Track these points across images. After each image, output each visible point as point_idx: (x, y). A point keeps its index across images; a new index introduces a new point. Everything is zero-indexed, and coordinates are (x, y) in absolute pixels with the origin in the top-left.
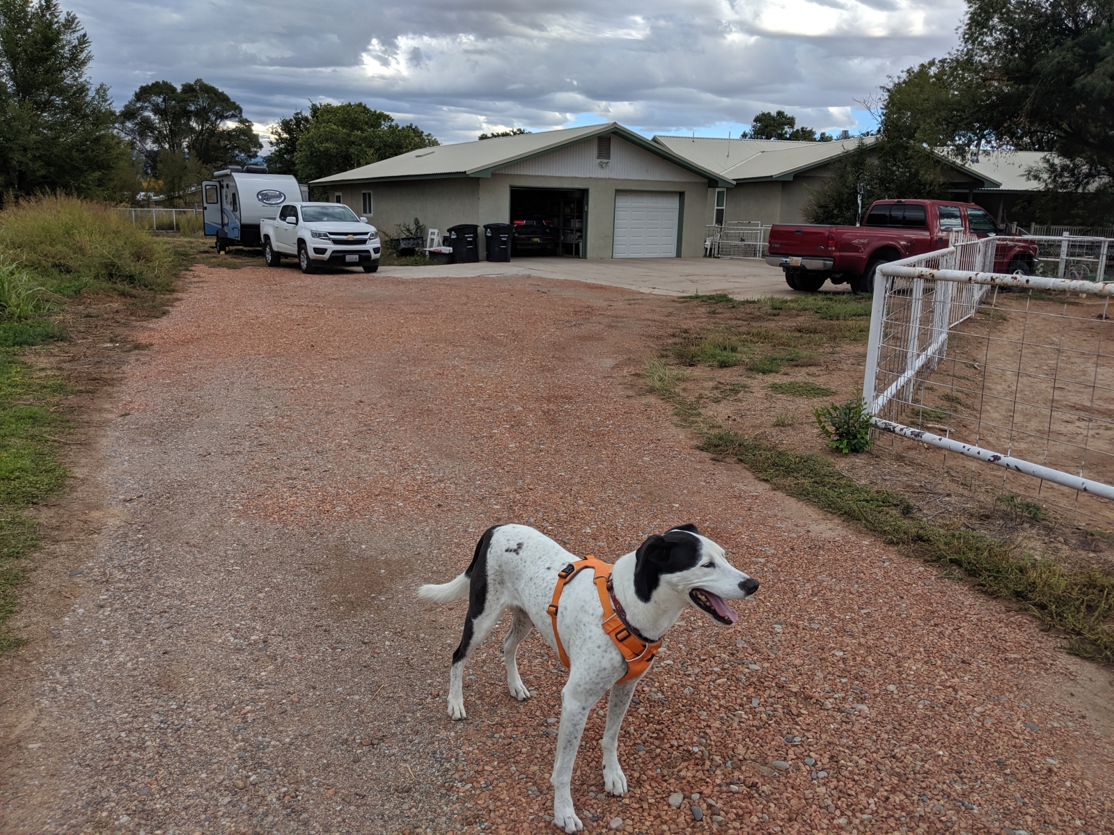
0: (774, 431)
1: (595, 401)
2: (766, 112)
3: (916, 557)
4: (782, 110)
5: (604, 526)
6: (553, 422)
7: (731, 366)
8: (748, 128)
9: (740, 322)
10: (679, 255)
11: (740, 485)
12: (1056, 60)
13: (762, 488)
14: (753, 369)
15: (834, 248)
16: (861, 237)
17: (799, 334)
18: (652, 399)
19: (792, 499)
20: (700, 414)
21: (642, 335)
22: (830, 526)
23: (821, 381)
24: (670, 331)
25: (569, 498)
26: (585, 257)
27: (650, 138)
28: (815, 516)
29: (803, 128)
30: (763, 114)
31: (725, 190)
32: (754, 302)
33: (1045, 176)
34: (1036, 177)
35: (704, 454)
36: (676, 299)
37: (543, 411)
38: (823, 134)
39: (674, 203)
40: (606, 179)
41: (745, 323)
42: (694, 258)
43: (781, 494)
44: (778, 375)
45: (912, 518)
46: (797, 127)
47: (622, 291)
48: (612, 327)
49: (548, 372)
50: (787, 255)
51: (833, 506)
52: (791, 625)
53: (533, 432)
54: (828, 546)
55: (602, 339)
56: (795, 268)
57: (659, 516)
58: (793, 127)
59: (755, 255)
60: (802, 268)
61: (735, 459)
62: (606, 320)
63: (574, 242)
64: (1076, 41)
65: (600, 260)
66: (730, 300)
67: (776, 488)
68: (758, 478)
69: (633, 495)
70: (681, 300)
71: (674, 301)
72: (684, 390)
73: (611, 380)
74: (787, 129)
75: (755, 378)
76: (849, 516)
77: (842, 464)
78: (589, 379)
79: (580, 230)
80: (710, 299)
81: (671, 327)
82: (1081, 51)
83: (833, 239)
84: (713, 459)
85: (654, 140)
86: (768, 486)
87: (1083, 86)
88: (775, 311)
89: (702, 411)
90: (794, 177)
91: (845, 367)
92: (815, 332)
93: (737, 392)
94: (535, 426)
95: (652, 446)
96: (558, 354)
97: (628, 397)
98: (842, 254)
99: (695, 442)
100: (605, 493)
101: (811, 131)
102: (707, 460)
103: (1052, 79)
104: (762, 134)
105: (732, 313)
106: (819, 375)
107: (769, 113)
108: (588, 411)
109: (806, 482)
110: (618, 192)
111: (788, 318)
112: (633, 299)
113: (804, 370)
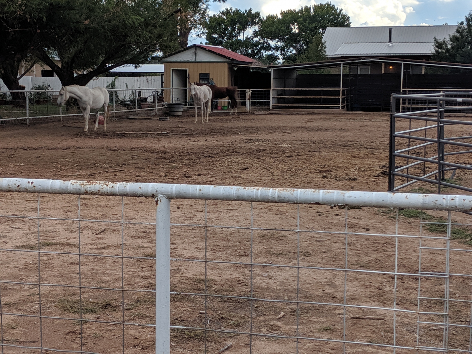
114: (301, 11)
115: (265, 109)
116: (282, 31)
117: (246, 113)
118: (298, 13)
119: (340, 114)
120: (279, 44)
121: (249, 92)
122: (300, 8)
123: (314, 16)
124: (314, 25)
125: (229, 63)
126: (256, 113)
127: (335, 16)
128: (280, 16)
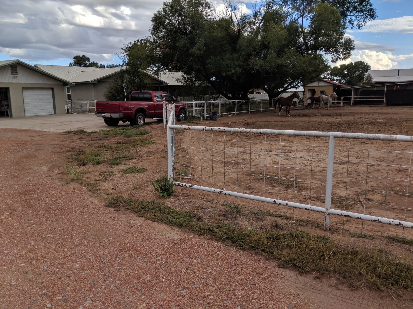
0: (134, 192)
1: (48, 191)
2: (78, 55)
3: (212, 239)
4: (84, 55)
5: (83, 261)
6: (31, 206)
7: (101, 163)
8: (72, 61)
9: (94, 142)
10: (55, 113)
11: (132, 221)
12: (183, 43)
13: (141, 221)
14: (111, 164)
15: (122, 110)
16: (131, 105)
17: (120, 145)
18: (74, 185)
19: (156, 223)
20: (99, 189)
21: (54, 152)
22: (175, 232)
23: (139, 165)
24: (66, 149)
25: (59, 249)
26: (11, 116)
27: (33, 65)
28: (168, 229)
29: (93, 62)
30: (77, 56)
31: (70, 86)
32: (95, 132)
33: (183, 81)
34: (180, 82)
35: (110, 209)
36: (61, 133)
37: (23, 201)
38: (101, 64)
39: (50, 92)
40: (17, 83)
41: (96, 142)
42: (62, 114)
43: (150, 221)
44: (122, 165)
45: (201, 221)
46: (91, 61)
47: (36, 132)
48: (39, 149)
49: (16, 178)
50: (104, 113)
51: (172, 223)
52: (188, 289)
53: (23, 214)
54: (179, 243)
55: (36, 156)
56: (109, 118)
57: (106, 247)
58: (89, 61)
59: (87, 112)
60: (111, 118)
61: (124, 209)
62: (34, 147)
63: (5, 110)
64: (187, 37)
65: (19, 118)
66: (86, 132)
67: (147, 219)
68: (138, 216)
69: (89, 238)
70: (64, 133)
71: (61, 134)
72: (87, 178)
73: (50, 178)
74: (87, 62)
75: (114, 168)
76: (181, 226)
77: (167, 202)
78: (39, 179)
79: (8, 105)
80: (77, 132)
81: (66, 147)
82: (189, 40)
83: (121, 106)
84: (116, 211)
85: (35, 66)
86: (143, 219)
87: (192, 52)
88: (106, 136)
89: (100, 187)
90: (98, 81)
91: (145, 158)
92: (125, 143)
93: (110, 176)
94: (23, 210)
95: (86, 209)
96: (17, 168)
97: (63, 185)
98: (125, 111)
99: (104, 204)
100: (75, 241)
101: (96, 63)
102: (113, 211)
103: (182, 49)
104: (78, 64)
105: (89, 138)
106: (137, 163)
107: (79, 56)
108: (47, 197)
109: (157, 214)
110: (24, 88)
111: (112, 138)
112: (43, 135)
113: (131, 161)
114: (349, 65)
115: (349, 105)
116: (340, 73)
117: (341, 107)
118: (347, 65)
119: (384, 107)
120: (338, 78)
121: (342, 98)
122: (348, 63)
123: (355, 66)
124: (355, 70)
125: (333, 86)
126: (345, 106)
127: (364, 66)
128: (339, 67)
